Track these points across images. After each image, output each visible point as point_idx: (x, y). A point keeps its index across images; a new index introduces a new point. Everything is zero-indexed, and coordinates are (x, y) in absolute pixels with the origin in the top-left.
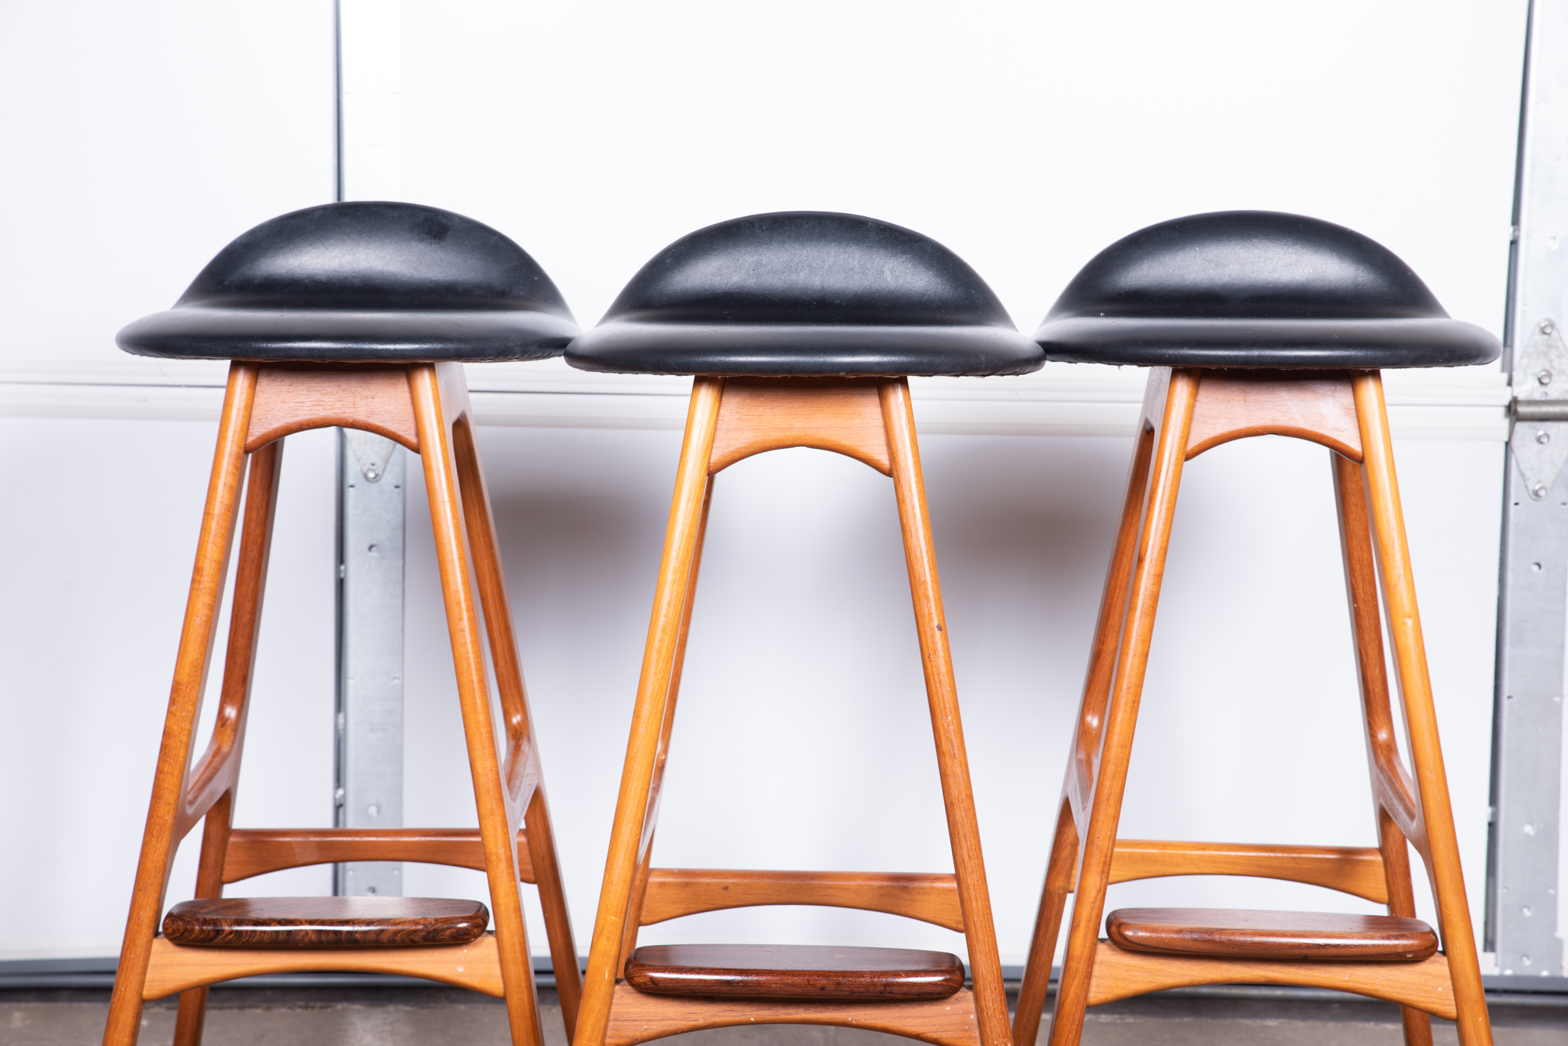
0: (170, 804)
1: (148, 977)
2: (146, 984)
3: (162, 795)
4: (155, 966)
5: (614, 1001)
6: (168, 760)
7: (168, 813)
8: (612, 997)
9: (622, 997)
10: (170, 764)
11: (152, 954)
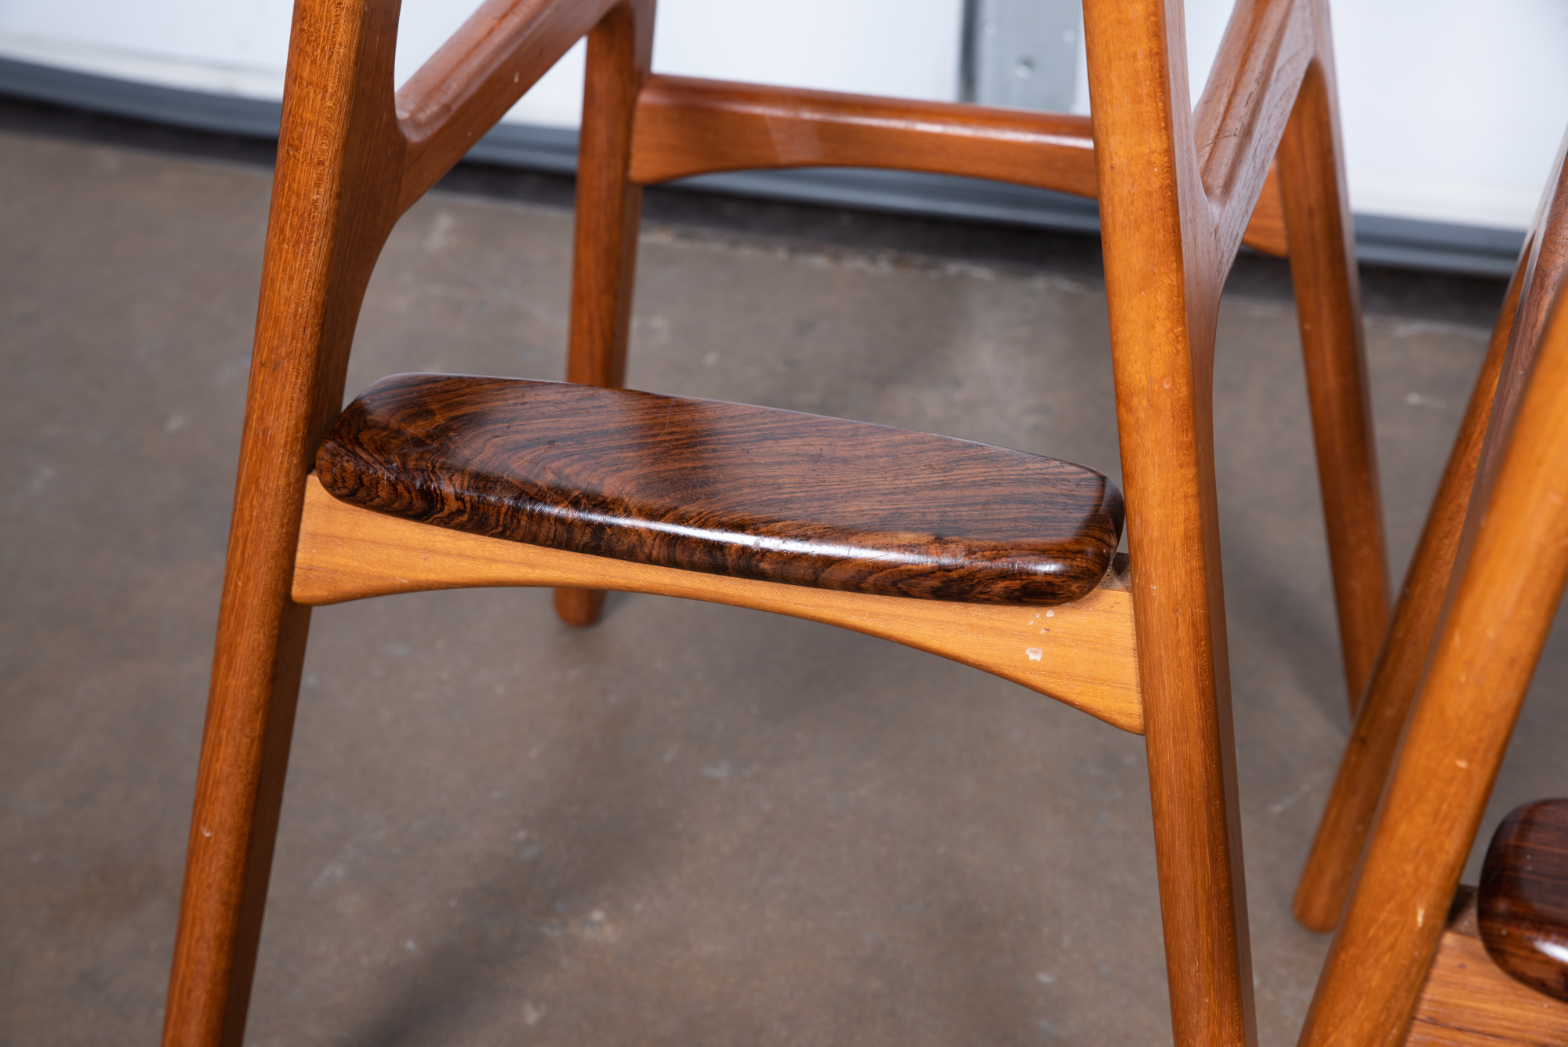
0: (321, 163)
1: (300, 556)
2: (297, 571)
3: (300, 139)
4: (314, 535)
5: (1437, 972)
6: (309, 49)
7: (318, 185)
8: (1430, 962)
9: (1462, 966)
10: (314, 62)
11: (306, 508)
